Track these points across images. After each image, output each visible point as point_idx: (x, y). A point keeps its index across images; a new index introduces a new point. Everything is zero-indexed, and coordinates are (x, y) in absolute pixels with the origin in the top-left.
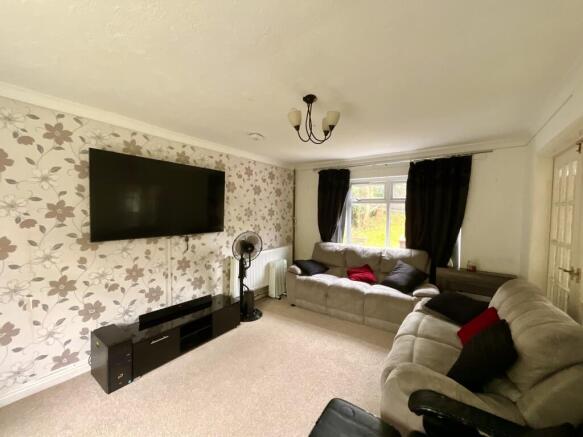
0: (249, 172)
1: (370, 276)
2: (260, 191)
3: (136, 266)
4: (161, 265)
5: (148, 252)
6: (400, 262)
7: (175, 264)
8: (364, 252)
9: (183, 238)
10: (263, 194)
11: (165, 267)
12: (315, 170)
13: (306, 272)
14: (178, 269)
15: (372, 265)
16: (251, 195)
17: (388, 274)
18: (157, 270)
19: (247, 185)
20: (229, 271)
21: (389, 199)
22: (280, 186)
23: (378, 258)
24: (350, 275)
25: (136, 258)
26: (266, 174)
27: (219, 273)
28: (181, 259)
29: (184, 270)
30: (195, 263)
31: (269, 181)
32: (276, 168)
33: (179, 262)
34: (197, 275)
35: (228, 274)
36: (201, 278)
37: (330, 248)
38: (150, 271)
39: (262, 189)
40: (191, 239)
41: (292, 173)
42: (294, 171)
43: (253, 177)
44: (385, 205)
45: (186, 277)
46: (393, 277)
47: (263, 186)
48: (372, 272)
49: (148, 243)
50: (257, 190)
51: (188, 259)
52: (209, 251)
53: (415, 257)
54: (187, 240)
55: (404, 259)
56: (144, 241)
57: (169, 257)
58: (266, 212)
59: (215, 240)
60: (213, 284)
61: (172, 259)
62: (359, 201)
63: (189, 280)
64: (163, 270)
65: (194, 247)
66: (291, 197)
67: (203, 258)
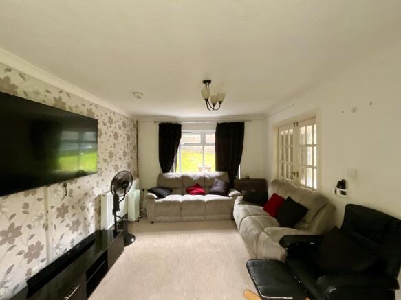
0: (111, 120)
1: (202, 190)
2: (118, 137)
3: (13, 225)
4: (40, 217)
5: (26, 206)
6: (216, 180)
7: (54, 212)
8: (194, 176)
9: (62, 184)
10: (120, 139)
11: (44, 218)
12: (155, 122)
13: (160, 196)
14: (57, 217)
15: (200, 184)
16: (112, 140)
17: (211, 187)
18: (37, 223)
19: (110, 132)
20: (100, 208)
21: (203, 143)
22: (129, 133)
23: (203, 179)
24: (189, 192)
25: (13, 216)
26: (121, 123)
27: (91, 212)
28: (60, 206)
29: (63, 217)
30: (73, 207)
31: (123, 128)
32: (127, 118)
33: (58, 210)
34: (75, 219)
35: (99, 211)
36: (78, 220)
37: (171, 177)
38: (29, 227)
39: (119, 135)
40: (68, 184)
41: (135, 123)
42: (137, 122)
43: (113, 125)
44: (201, 147)
45: (65, 223)
46: (215, 189)
47: (119, 132)
48: (201, 188)
49: (26, 196)
50: (116, 136)
51: (66, 205)
52: (84, 193)
53: (223, 175)
54: (65, 186)
55: (218, 178)
56: (21, 195)
57: (49, 207)
58: (121, 153)
59: (88, 182)
60: (87, 223)
61: (52, 207)
62: (186, 144)
63: (68, 226)
64: (43, 222)
65: (71, 191)
66: (136, 141)
67: (80, 201)
